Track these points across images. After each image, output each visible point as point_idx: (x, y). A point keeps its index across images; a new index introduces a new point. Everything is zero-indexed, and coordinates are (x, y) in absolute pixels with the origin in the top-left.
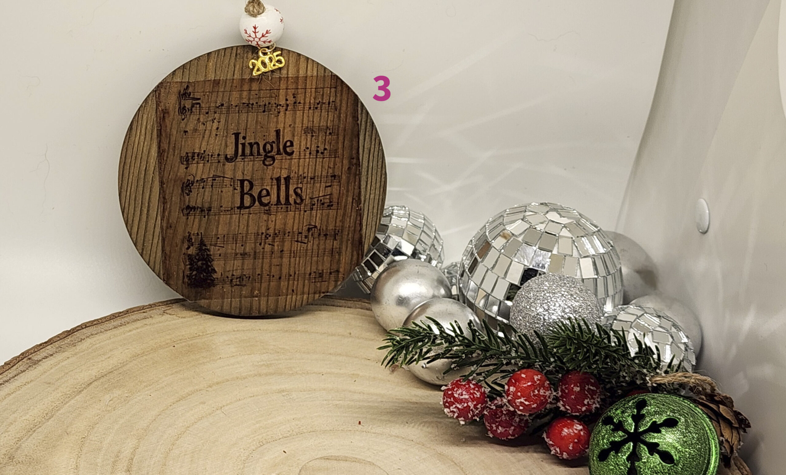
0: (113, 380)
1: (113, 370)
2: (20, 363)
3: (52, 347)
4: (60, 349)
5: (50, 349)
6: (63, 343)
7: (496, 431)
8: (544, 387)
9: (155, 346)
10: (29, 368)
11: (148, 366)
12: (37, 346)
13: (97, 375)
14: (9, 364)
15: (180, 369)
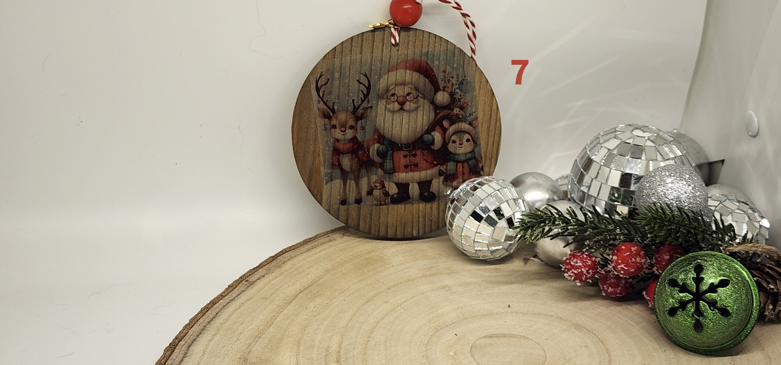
0: (314, 291)
1: (312, 283)
2: (240, 285)
3: (263, 270)
4: (269, 271)
5: (261, 272)
6: (271, 266)
7: (607, 290)
8: (640, 256)
9: (341, 262)
10: (248, 288)
11: (338, 277)
12: (251, 270)
13: (301, 288)
14: (232, 286)
15: (363, 277)
